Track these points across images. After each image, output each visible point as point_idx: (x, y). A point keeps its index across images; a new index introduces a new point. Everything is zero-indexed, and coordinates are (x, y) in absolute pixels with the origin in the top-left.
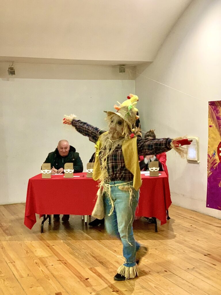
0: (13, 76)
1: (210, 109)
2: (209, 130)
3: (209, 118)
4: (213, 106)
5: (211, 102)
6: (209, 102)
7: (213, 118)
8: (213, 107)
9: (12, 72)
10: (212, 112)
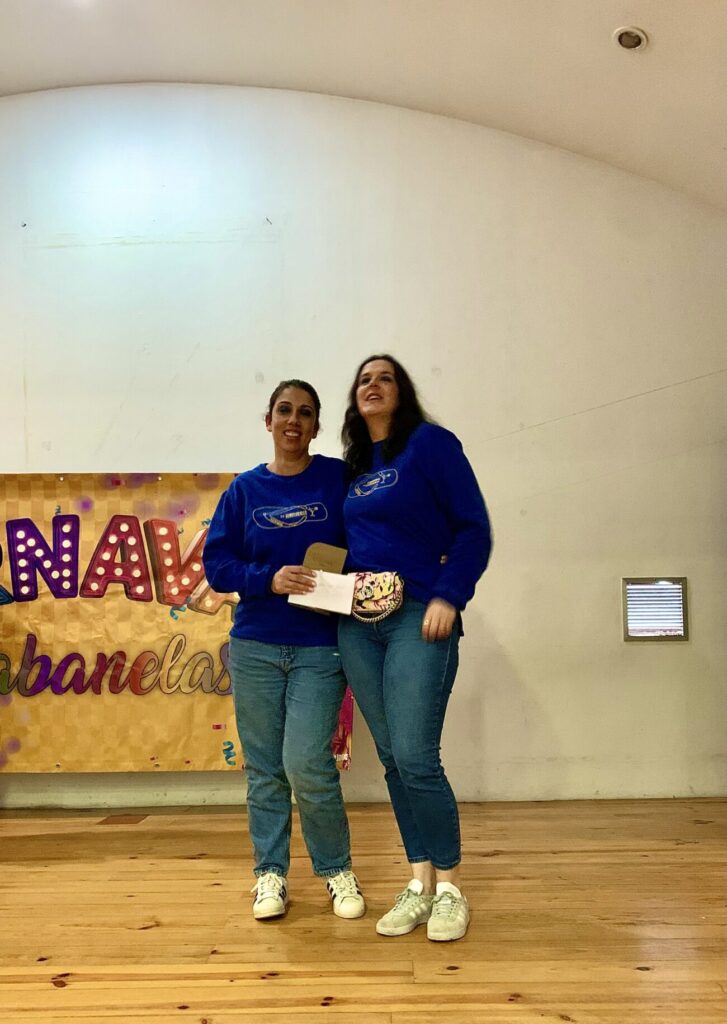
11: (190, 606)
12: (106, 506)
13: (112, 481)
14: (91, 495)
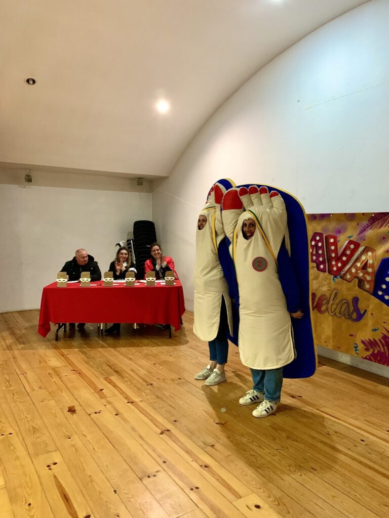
0: (30, 183)
9: (29, 179)
11: (341, 277)
12: (312, 228)
13: (314, 217)
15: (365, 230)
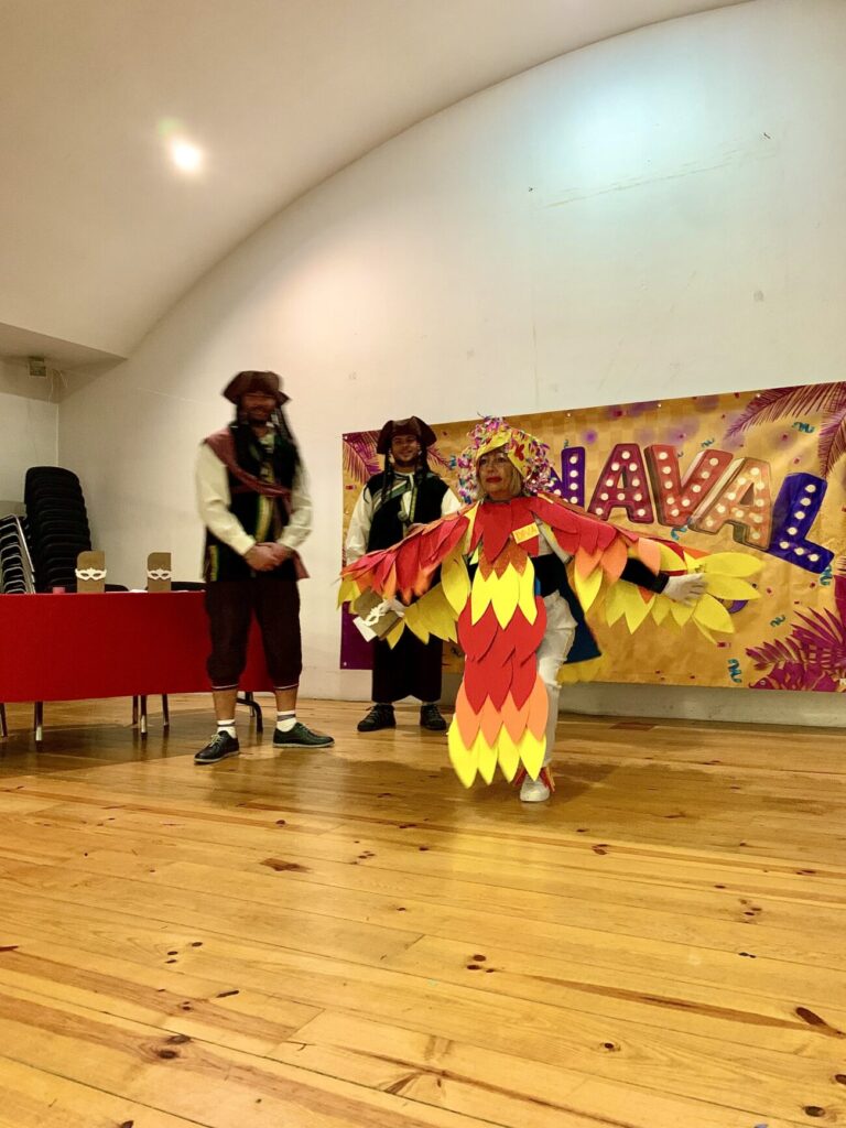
1: (346, 452)
2: (345, 496)
3: (344, 469)
4: (357, 442)
5: (349, 435)
6: (344, 435)
7: (356, 469)
8: (356, 446)
10: (352, 456)
11: (691, 527)
12: (609, 436)
13: (615, 412)
14: (596, 428)
15: (741, 426)
